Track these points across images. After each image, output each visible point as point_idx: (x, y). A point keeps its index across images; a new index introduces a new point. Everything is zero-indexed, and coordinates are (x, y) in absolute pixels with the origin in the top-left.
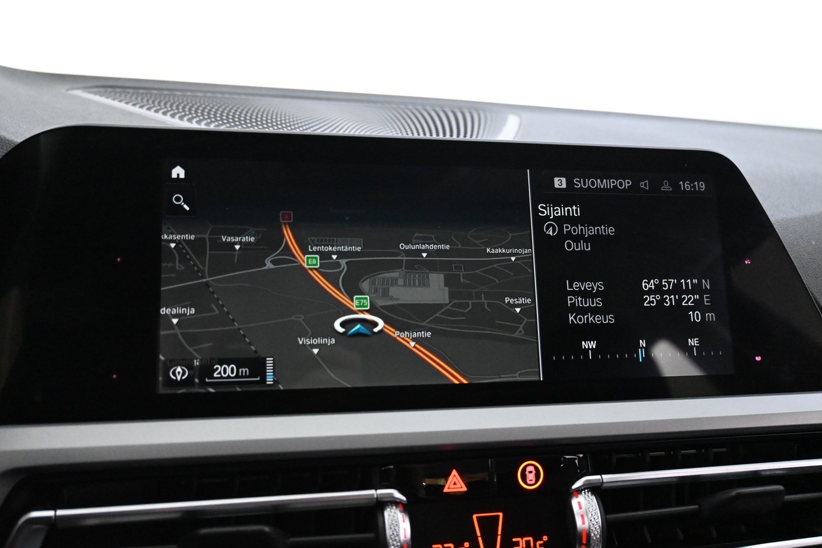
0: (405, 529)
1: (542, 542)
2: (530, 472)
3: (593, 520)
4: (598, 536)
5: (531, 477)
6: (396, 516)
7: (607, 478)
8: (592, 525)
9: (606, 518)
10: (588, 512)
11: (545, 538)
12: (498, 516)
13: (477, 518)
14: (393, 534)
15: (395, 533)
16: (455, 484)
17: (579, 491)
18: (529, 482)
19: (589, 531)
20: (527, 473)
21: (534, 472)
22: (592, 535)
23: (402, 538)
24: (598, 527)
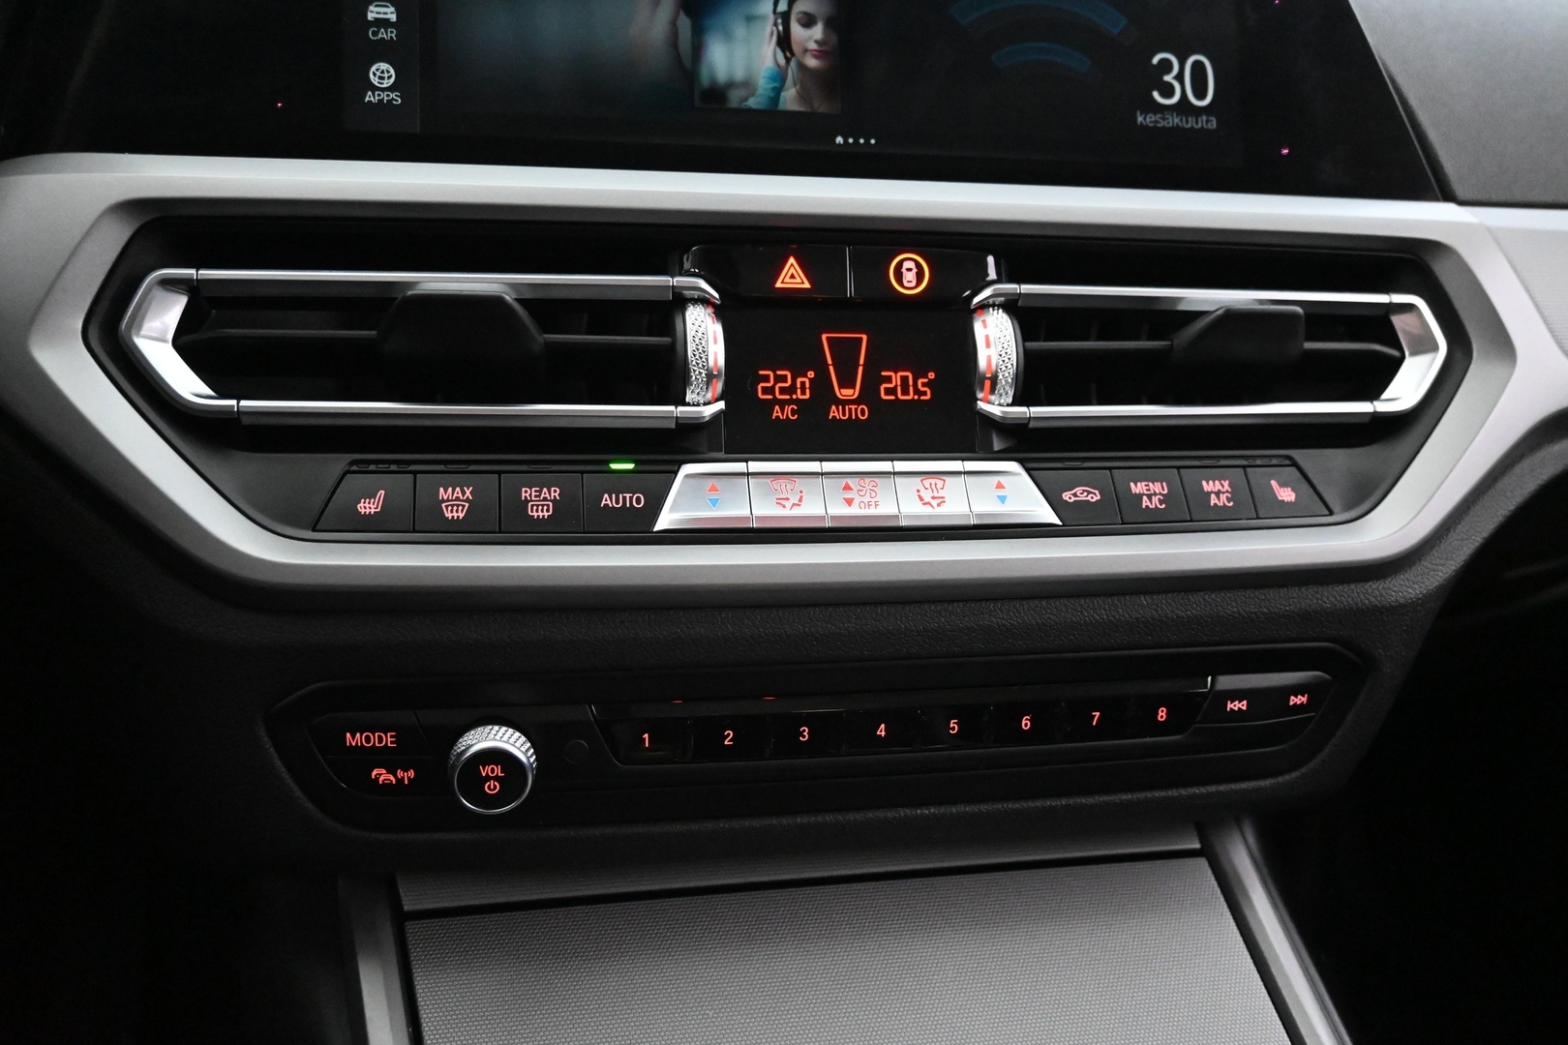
0: (716, 353)
1: (926, 380)
2: (909, 270)
3: (1004, 354)
4: (1010, 380)
5: (910, 277)
6: (703, 325)
7: (1027, 288)
8: (1001, 363)
9: (1024, 346)
10: (997, 343)
11: (931, 375)
12: (861, 339)
13: (828, 338)
14: (698, 349)
15: (700, 347)
16: (792, 276)
17: (984, 306)
18: (906, 284)
19: (997, 372)
20: (904, 270)
21: (915, 270)
22: (1001, 377)
23: (711, 363)
24: (1010, 366)
